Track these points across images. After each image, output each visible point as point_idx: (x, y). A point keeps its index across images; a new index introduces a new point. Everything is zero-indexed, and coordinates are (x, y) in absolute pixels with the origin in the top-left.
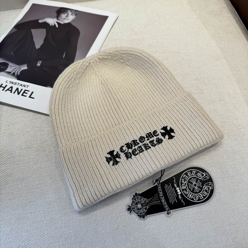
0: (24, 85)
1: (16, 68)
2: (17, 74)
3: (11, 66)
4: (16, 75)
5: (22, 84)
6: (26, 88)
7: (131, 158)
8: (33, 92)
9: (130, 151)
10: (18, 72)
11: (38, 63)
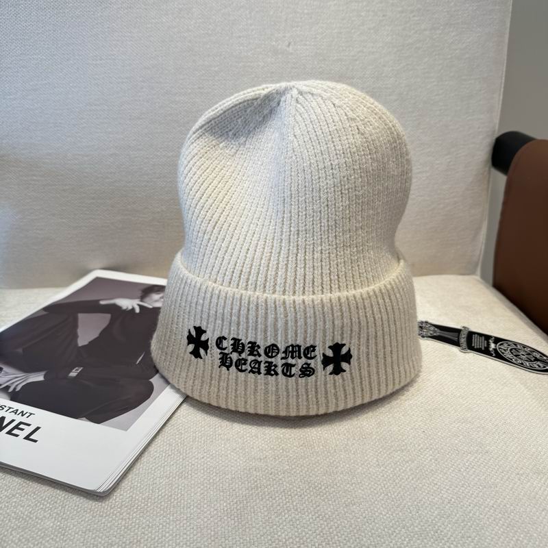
0: (22, 412)
1: (17, 377)
2: (15, 389)
3: (7, 374)
4: (11, 390)
5: (17, 410)
6: (24, 419)
7: (228, 370)
8: (38, 428)
9: (235, 356)
10: (17, 385)
11: (74, 371)
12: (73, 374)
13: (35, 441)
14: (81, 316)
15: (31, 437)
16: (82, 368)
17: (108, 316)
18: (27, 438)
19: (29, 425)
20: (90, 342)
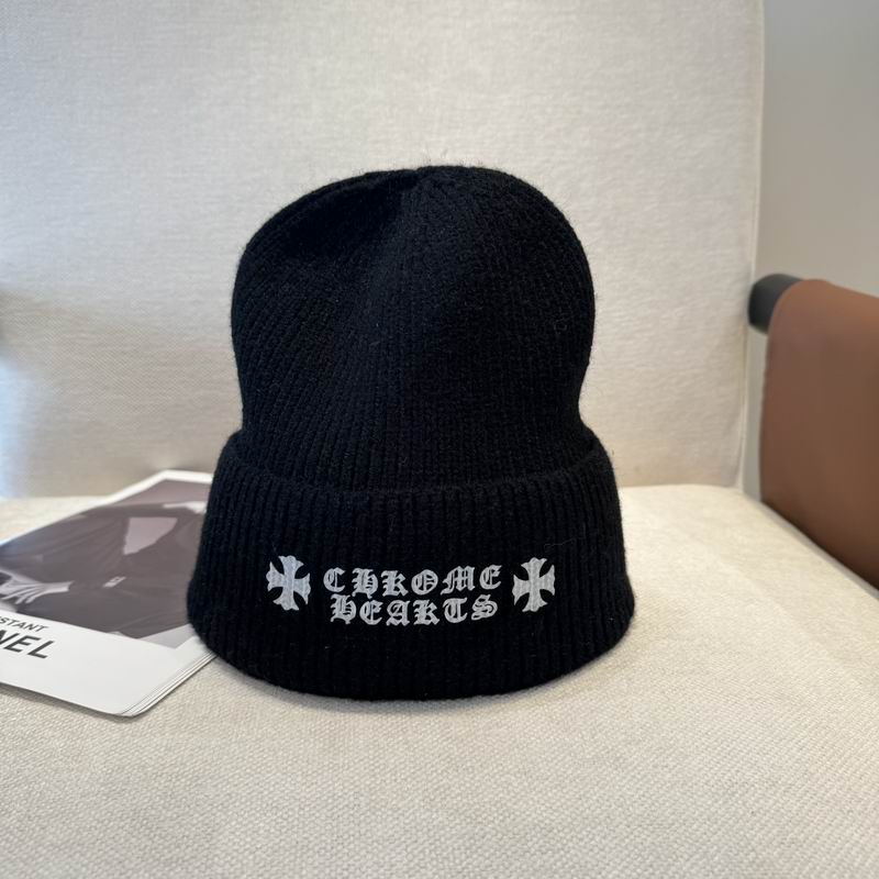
0: (31, 625)
4: (19, 601)
5: (24, 623)
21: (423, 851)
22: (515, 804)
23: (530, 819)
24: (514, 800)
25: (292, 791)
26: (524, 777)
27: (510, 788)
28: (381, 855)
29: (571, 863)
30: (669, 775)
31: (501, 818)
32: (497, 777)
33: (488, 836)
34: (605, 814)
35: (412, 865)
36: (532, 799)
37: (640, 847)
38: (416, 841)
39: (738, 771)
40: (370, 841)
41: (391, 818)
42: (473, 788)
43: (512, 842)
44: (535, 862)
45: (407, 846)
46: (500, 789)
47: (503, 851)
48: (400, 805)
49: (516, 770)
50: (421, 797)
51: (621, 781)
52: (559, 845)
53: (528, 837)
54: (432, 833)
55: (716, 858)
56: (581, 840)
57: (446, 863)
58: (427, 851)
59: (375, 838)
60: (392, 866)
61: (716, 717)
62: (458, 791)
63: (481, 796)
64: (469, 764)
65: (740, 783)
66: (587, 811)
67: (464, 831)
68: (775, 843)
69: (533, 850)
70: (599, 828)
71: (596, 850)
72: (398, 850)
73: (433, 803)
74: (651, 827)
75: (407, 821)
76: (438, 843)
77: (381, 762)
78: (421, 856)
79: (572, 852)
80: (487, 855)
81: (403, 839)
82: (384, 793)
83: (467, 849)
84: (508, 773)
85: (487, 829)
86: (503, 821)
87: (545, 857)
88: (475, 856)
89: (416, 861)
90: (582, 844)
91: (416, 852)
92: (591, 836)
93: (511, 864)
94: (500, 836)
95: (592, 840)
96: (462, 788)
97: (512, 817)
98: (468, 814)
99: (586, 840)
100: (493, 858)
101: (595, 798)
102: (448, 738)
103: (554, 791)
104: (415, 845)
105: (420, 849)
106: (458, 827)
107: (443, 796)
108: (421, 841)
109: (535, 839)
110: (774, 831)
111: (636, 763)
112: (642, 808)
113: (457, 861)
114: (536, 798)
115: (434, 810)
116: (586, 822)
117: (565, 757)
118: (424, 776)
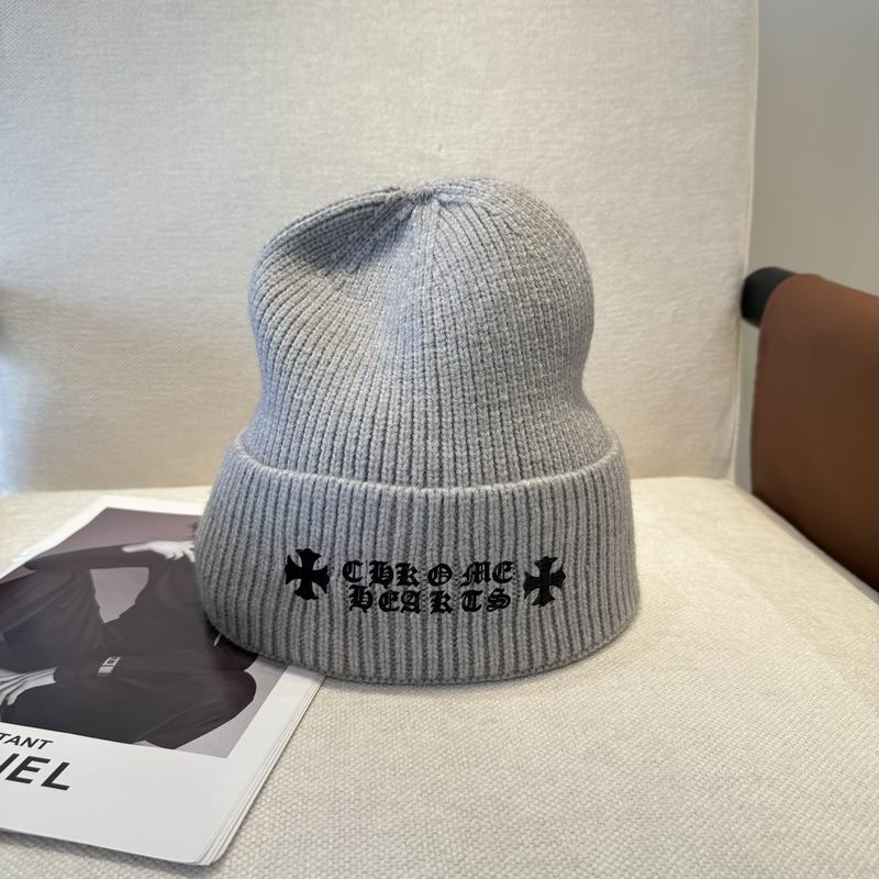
1: (4, 682)
2: (6, 701)
5: (18, 738)
8: (64, 765)
10: (8, 695)
11: (105, 663)
12: (106, 668)
13: (65, 788)
14: (95, 574)
15: (55, 782)
16: (118, 659)
17: (145, 571)
18: (48, 783)
19: (46, 761)
20: (122, 615)
21: (421, 844)
22: (509, 798)
23: (523, 813)
24: (508, 794)
25: (295, 786)
26: (517, 772)
27: (505, 782)
28: (382, 848)
29: (563, 856)
30: (657, 770)
31: (496, 812)
32: (492, 771)
33: (484, 830)
34: (595, 808)
35: (410, 857)
36: (525, 793)
37: (629, 840)
38: (414, 835)
39: (723, 766)
40: (370, 834)
41: (390, 812)
42: (469, 783)
43: (507, 835)
44: (528, 854)
45: (406, 839)
46: (495, 783)
47: (498, 844)
48: (399, 800)
49: (511, 764)
50: (419, 792)
51: (611, 775)
52: (552, 838)
53: (522, 830)
54: (429, 827)
55: (702, 851)
56: (573, 833)
57: (443, 856)
58: (425, 844)
59: (375, 831)
60: (392, 858)
61: (703, 713)
62: (454, 786)
63: (476, 790)
64: (465, 759)
65: (726, 777)
66: (579, 805)
67: (461, 824)
68: (758, 836)
69: (526, 844)
70: (590, 821)
71: (587, 843)
72: (398, 843)
73: (430, 797)
74: (639, 821)
75: (405, 815)
76: (435, 836)
77: (381, 756)
78: (420, 849)
79: (564, 844)
80: (482, 847)
81: (402, 832)
82: (383, 788)
83: (463, 842)
84: (502, 767)
85: (482, 823)
86: (497, 815)
87: (538, 850)
88: (471, 848)
89: (415, 853)
90: (573, 837)
91: (414, 845)
92: (582, 829)
93: (506, 857)
94: (494, 829)
95: (582, 833)
96: (459, 783)
97: (506, 811)
98: (464, 807)
99: (578, 833)
100: (488, 850)
101: (585, 792)
102: (444, 735)
103: (547, 785)
104: (414, 838)
105: (419, 841)
106: (455, 821)
107: (440, 790)
108: (419, 834)
109: (528, 833)
110: (758, 825)
111: (626, 758)
112: (631, 802)
113: (454, 854)
114: (529, 793)
115: (431, 804)
116: (578, 815)
117: (556, 753)
118: (422, 771)
